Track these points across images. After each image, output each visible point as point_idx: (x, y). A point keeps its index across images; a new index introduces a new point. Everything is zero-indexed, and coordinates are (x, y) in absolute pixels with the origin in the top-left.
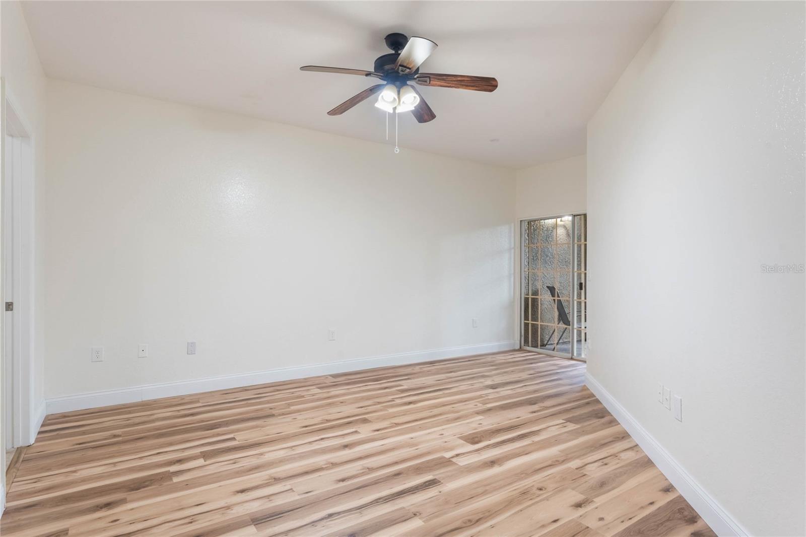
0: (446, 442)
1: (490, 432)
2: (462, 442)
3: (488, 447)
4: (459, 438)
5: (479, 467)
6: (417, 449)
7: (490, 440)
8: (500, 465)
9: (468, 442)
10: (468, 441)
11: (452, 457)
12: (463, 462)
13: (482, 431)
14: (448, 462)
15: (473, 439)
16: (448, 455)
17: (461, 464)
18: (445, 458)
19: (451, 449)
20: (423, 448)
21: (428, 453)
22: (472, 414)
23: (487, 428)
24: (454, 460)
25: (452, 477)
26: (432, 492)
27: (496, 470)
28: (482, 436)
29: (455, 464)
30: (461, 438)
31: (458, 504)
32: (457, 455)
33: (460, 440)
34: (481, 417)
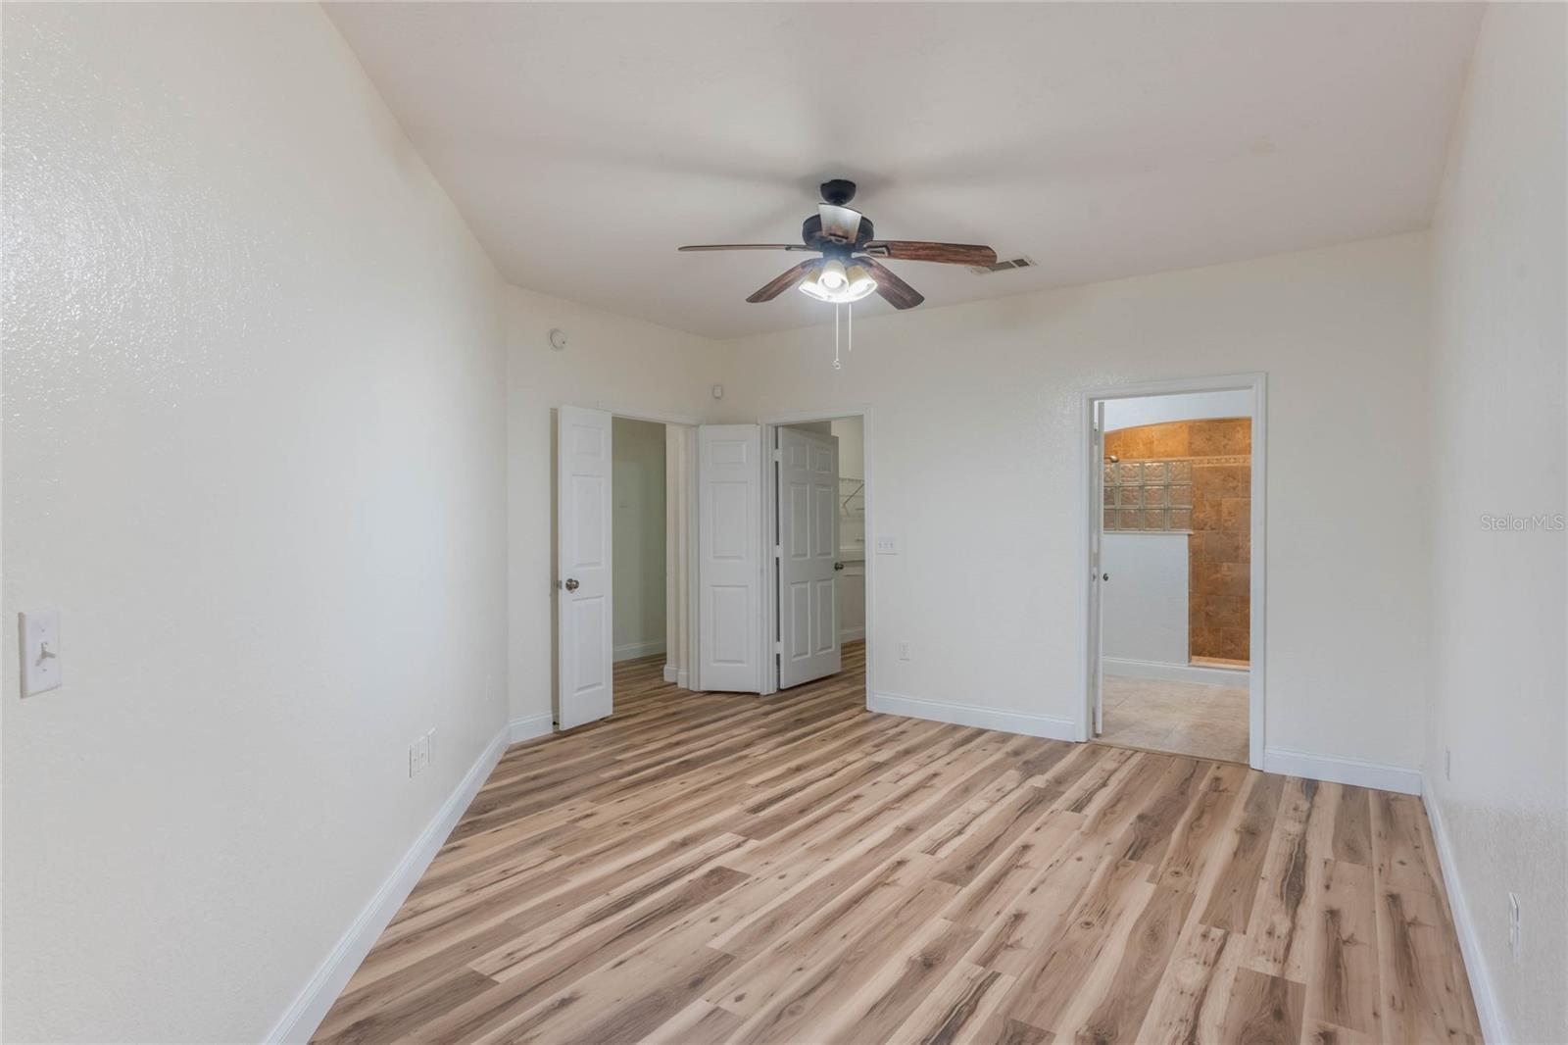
0: (767, 863)
1: (693, 901)
2: (740, 869)
3: (693, 868)
4: (748, 876)
5: (703, 836)
6: (804, 844)
7: (690, 881)
8: (673, 843)
9: (729, 870)
10: (729, 873)
11: (744, 842)
12: (727, 838)
13: (707, 900)
14: (749, 834)
15: (722, 879)
16: (753, 844)
17: (728, 835)
18: (756, 839)
19: (754, 852)
20: (797, 849)
21: (784, 841)
22: (741, 949)
23: (698, 911)
24: (742, 838)
25: (737, 818)
26: (751, 802)
27: (678, 836)
28: (706, 889)
29: (738, 833)
30: (746, 876)
31: (720, 798)
32: (738, 846)
33: (744, 871)
34: (717, 944)
